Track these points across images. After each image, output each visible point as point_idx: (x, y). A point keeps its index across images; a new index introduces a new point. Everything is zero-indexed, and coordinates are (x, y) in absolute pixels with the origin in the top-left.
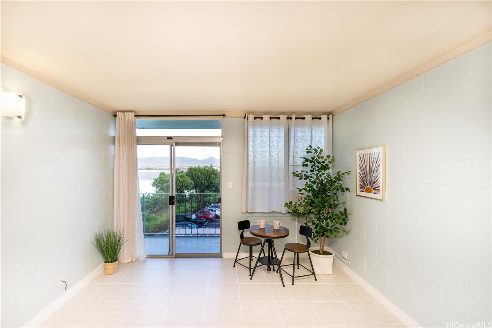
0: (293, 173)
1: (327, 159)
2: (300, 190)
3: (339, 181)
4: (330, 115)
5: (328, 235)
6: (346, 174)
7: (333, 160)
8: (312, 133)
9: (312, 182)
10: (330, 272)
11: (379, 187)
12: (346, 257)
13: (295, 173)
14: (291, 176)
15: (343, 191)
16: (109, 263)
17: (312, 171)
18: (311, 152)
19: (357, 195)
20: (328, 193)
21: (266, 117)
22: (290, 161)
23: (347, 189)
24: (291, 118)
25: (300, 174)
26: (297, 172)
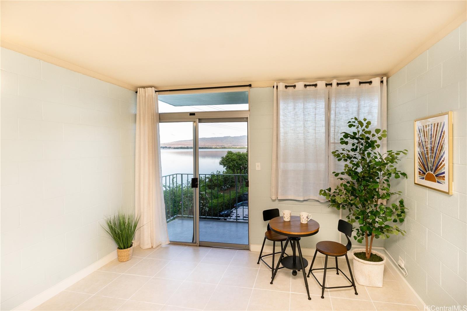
0: (333, 153)
1: (375, 134)
2: (337, 175)
3: (393, 163)
4: (384, 77)
5: (378, 234)
6: (401, 153)
7: (384, 135)
9: (354, 164)
10: (379, 284)
11: (444, 173)
12: (403, 265)
13: (335, 152)
14: (331, 156)
15: (397, 177)
16: (122, 249)
17: (354, 150)
18: (354, 126)
19: (415, 184)
20: (377, 179)
21: (300, 85)
22: (330, 138)
23: (404, 174)
24: (331, 85)
25: (341, 153)
26: (338, 151)
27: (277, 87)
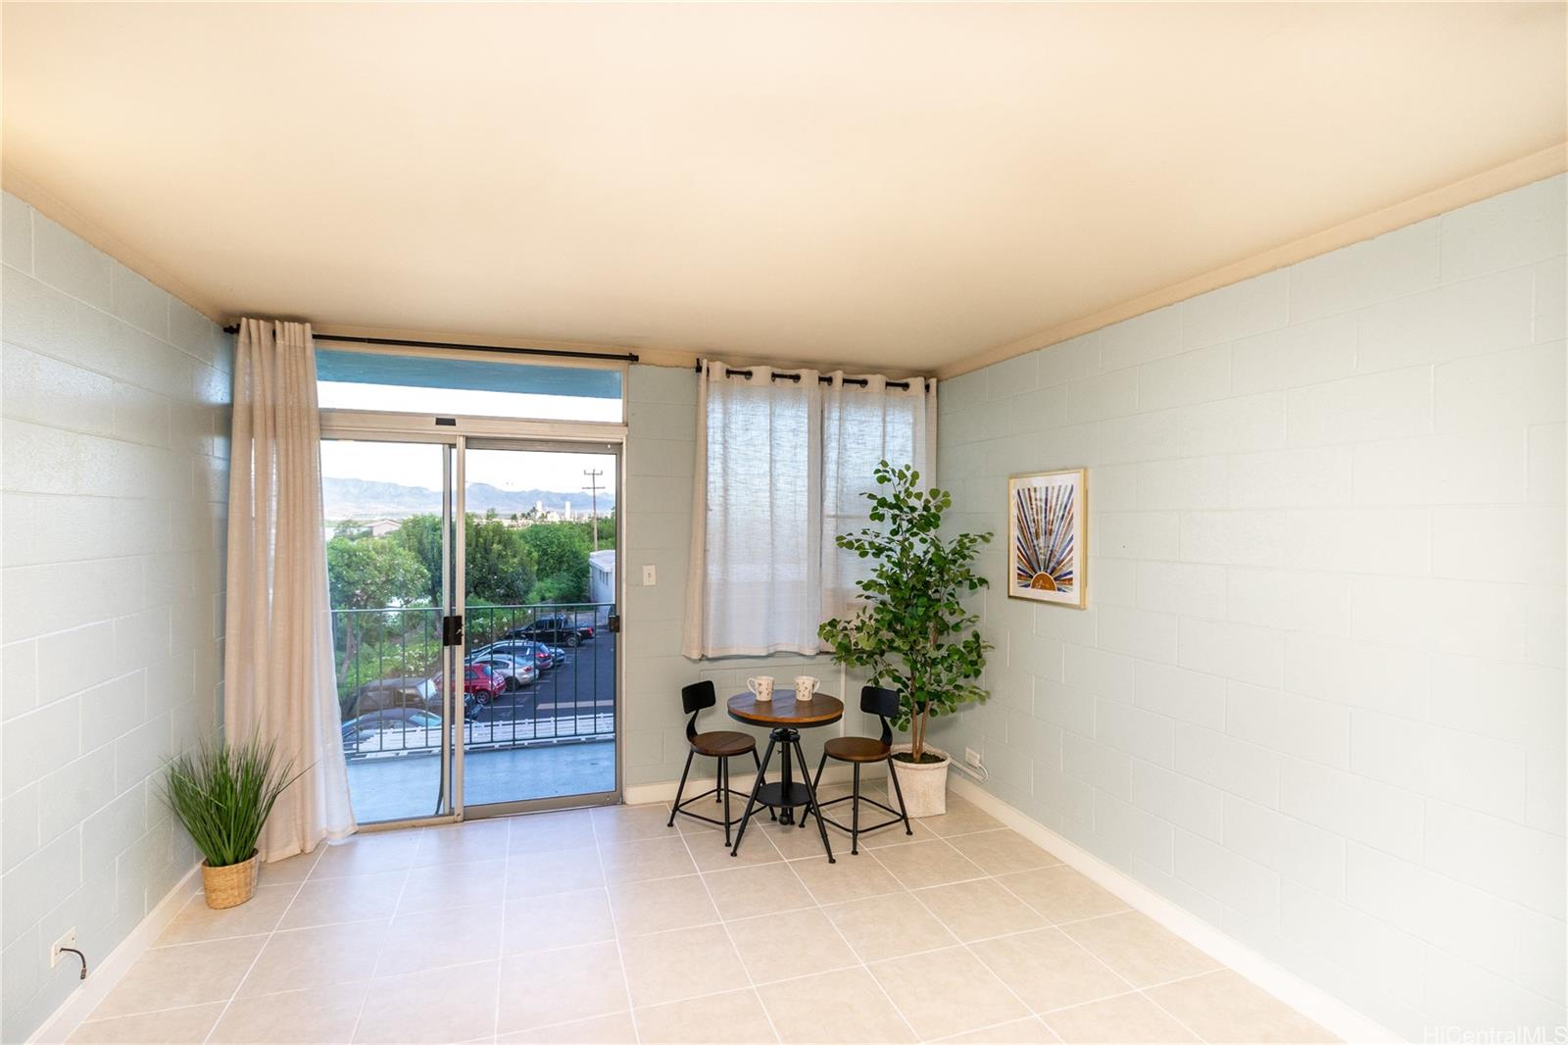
0: (839, 539)
1: (931, 498)
2: (866, 587)
3: (964, 560)
4: (932, 377)
5: (935, 707)
6: (980, 540)
7: (947, 503)
8: (884, 427)
9: (893, 563)
10: (942, 809)
11: (1071, 573)
12: (977, 763)
13: (842, 538)
14: (830, 544)
15: (973, 586)
17: (895, 532)
18: (889, 480)
19: (1010, 597)
20: (934, 592)
21: (762, 373)
22: (825, 504)
23: (983, 581)
24: (829, 380)
25: (858, 541)
26: (851, 534)
27: (708, 371)
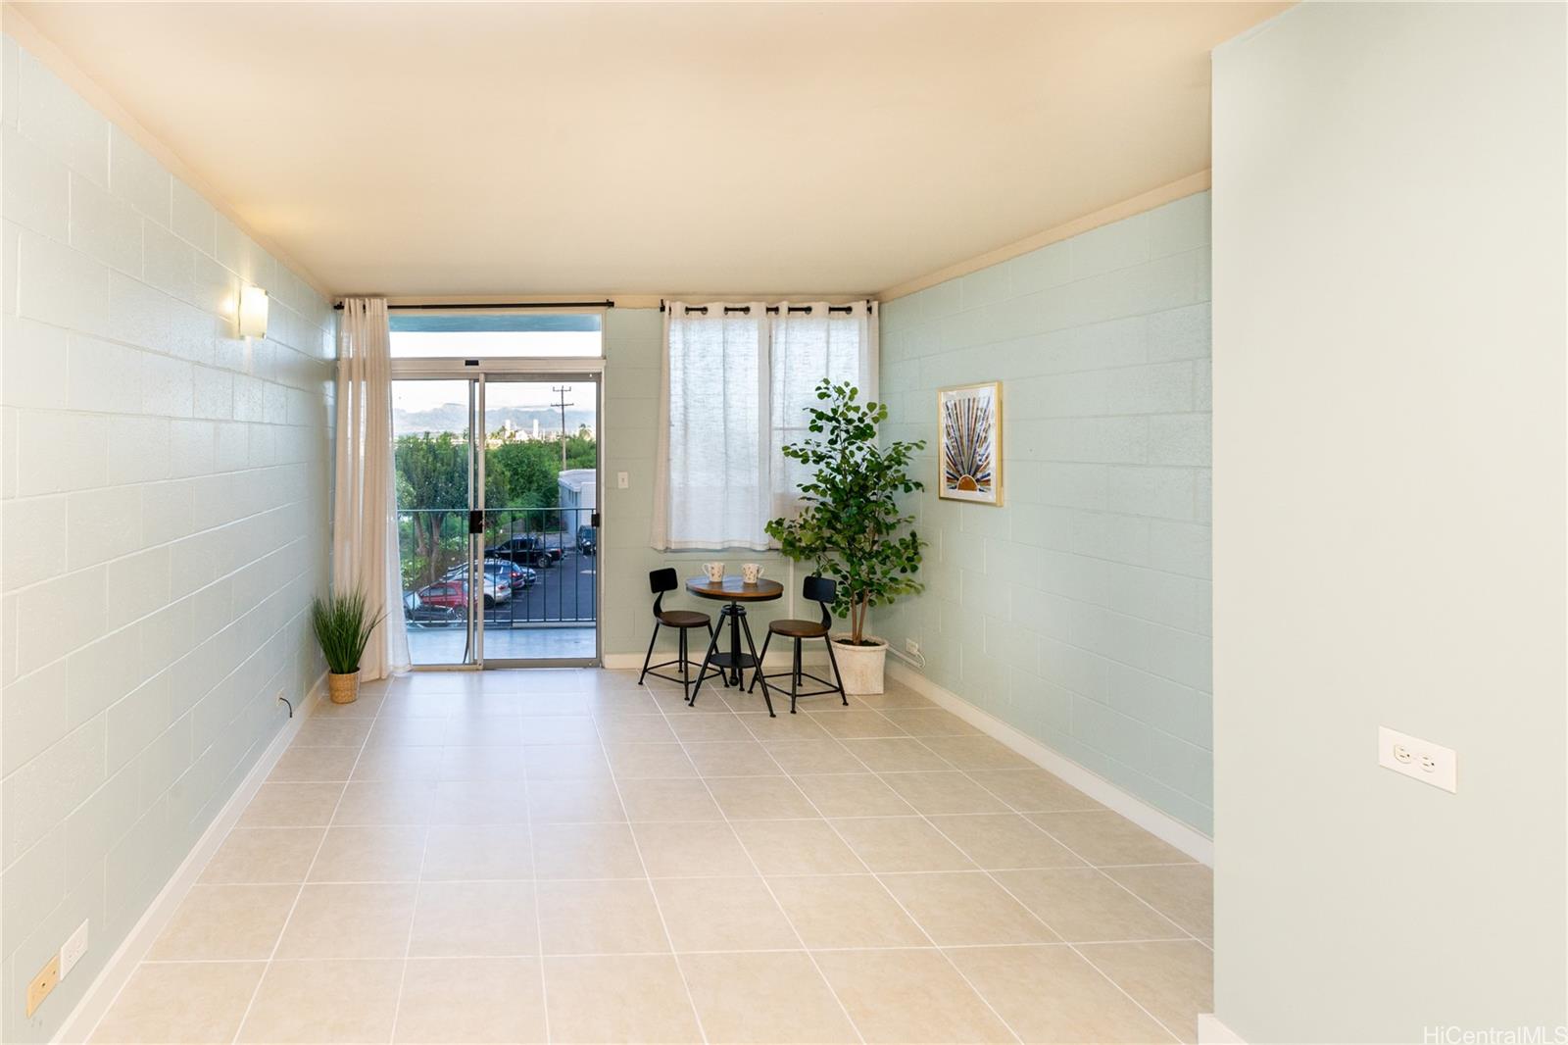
0: (785, 448)
1: (867, 411)
2: (806, 489)
3: (899, 465)
4: (875, 301)
5: (873, 598)
6: (915, 447)
7: (883, 415)
8: (828, 348)
9: (832, 469)
10: (880, 689)
11: (989, 475)
12: (915, 652)
13: (788, 448)
14: (778, 454)
15: (908, 489)
16: (343, 673)
17: (832, 442)
18: (829, 396)
19: (941, 498)
20: (872, 495)
21: (715, 308)
22: (774, 418)
23: (918, 485)
24: (776, 310)
25: (801, 450)
26: (795, 444)
27: (670, 310)
